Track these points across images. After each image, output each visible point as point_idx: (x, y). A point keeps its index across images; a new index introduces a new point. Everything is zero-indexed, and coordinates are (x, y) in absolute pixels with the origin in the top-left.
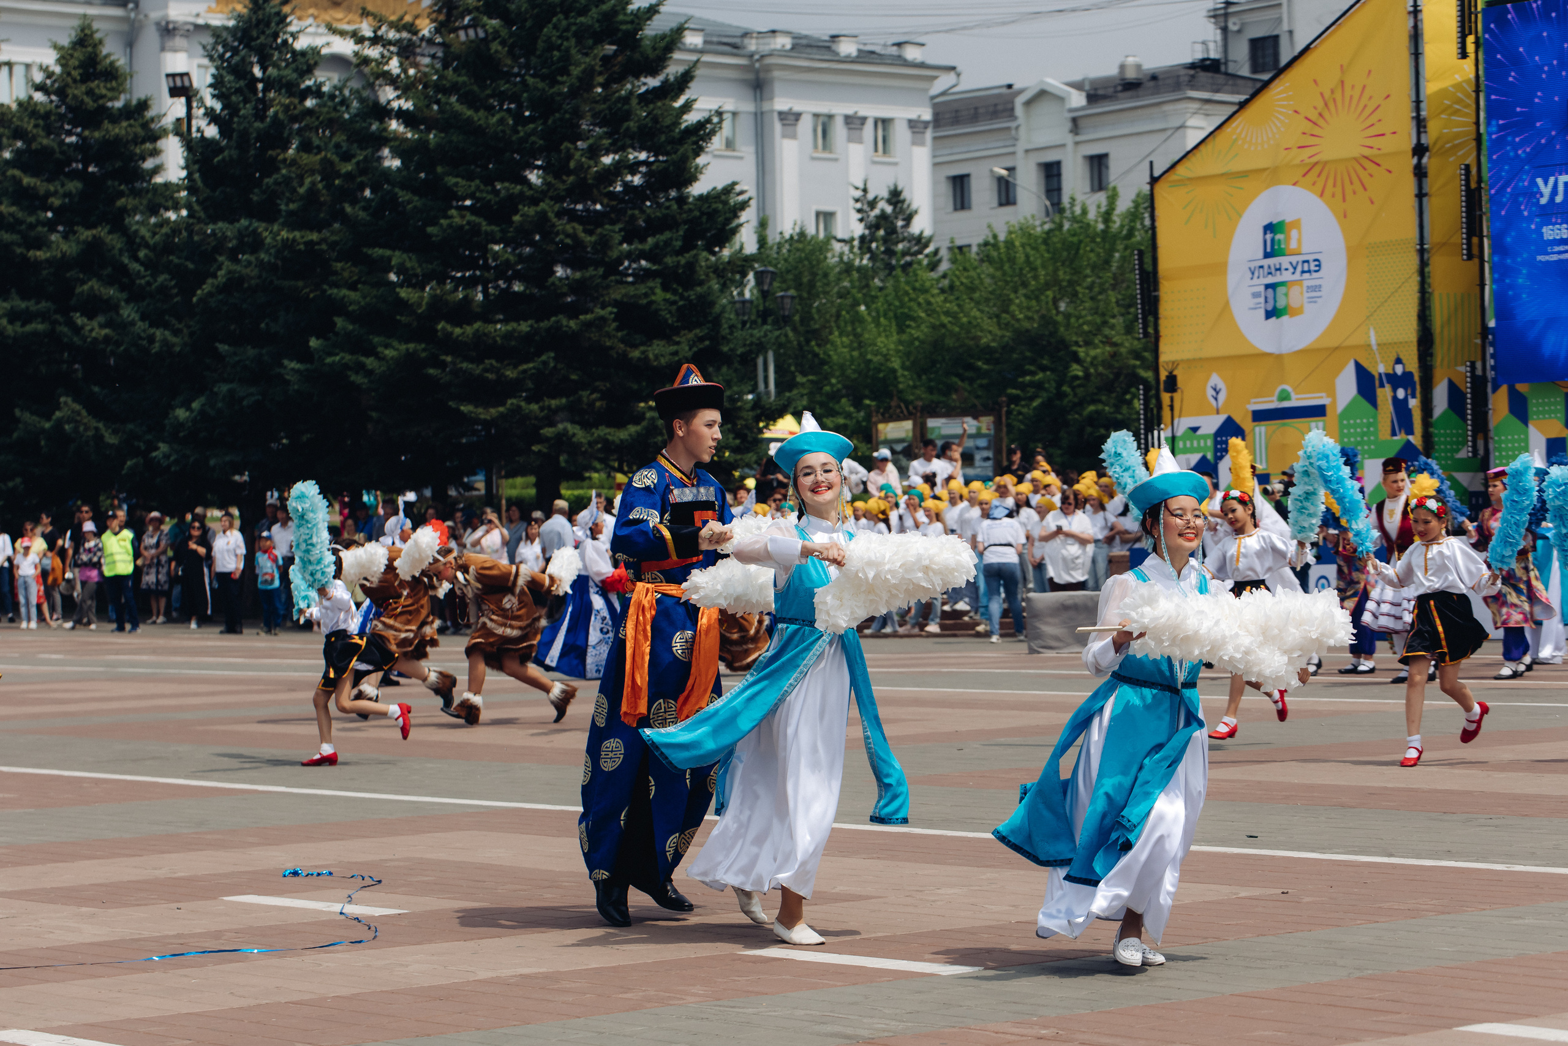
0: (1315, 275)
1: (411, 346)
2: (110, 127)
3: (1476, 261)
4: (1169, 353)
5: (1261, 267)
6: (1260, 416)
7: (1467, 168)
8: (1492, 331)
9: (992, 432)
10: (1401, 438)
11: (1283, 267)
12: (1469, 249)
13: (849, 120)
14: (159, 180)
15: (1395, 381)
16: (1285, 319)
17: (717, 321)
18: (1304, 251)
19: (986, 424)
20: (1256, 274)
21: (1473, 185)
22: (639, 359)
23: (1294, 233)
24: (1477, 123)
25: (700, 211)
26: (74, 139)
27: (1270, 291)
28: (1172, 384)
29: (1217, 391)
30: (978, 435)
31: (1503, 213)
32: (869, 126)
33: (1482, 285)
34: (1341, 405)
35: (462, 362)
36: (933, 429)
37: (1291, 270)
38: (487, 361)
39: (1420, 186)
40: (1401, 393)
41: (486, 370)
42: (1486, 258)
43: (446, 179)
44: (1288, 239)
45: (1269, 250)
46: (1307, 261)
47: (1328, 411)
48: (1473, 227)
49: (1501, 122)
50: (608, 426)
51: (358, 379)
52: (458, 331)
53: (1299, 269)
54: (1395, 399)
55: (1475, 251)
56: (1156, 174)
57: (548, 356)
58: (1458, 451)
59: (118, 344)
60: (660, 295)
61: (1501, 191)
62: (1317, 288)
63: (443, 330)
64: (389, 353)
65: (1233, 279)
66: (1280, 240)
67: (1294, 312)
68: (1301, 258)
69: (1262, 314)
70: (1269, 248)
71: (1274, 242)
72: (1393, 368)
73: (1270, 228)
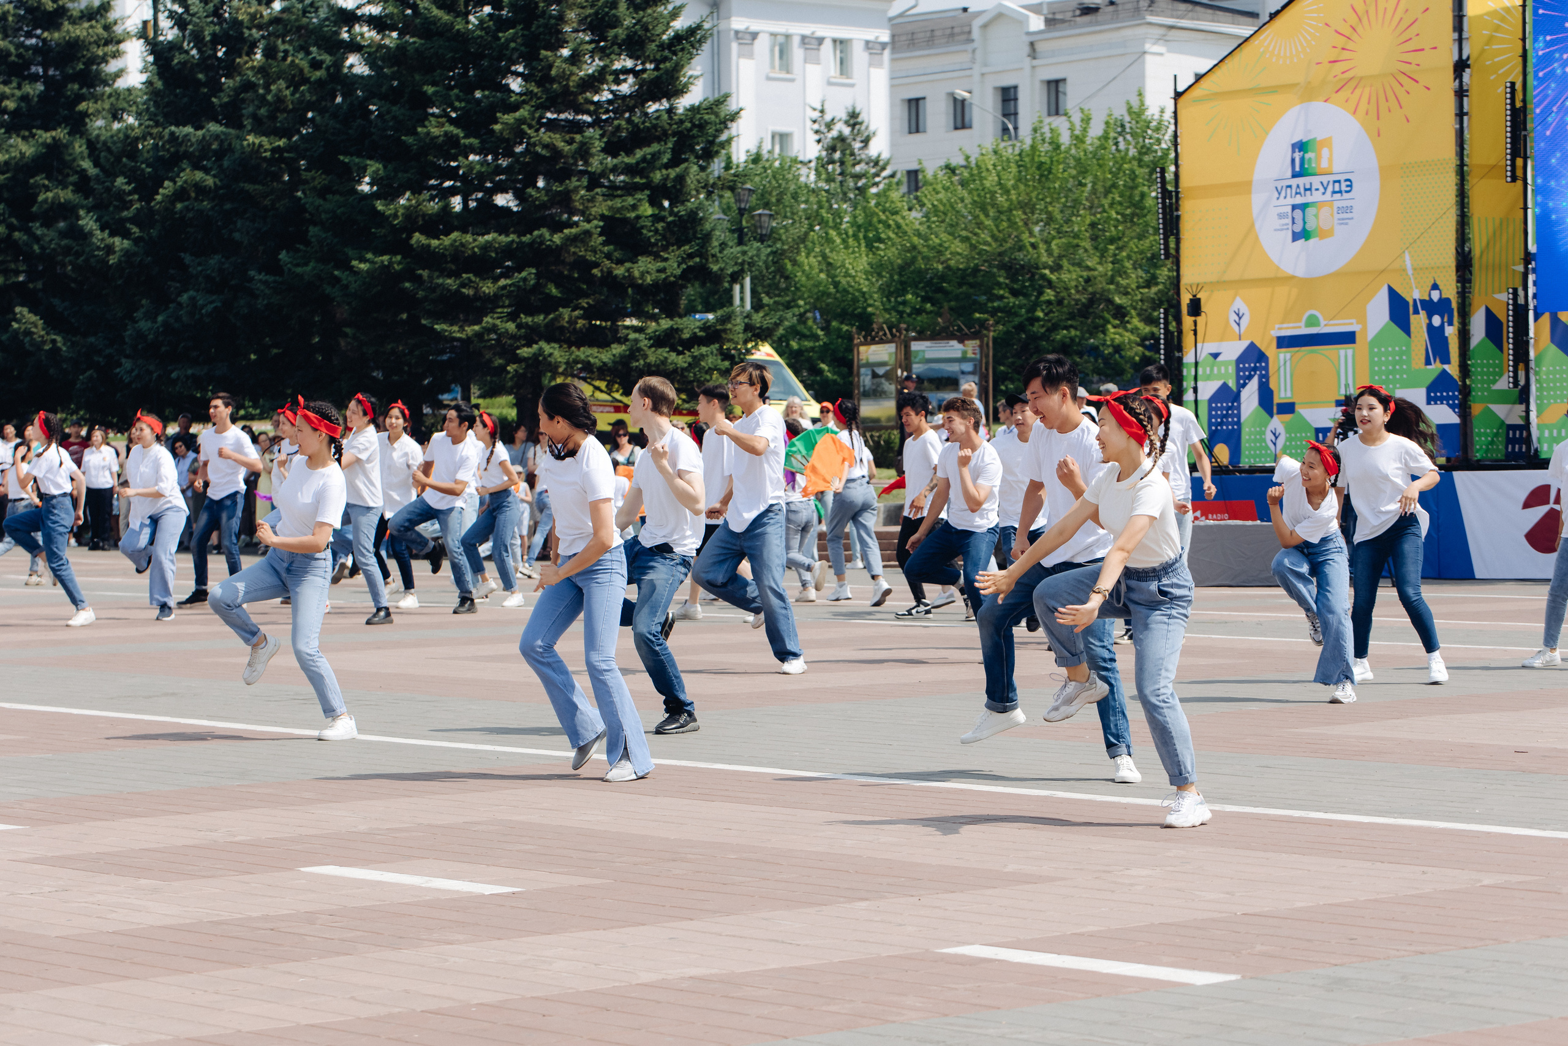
0: (1346, 195)
1: (386, 258)
2: (70, 27)
3: (1519, 183)
4: (1190, 275)
5: (1290, 187)
6: (1285, 342)
7: (1513, 84)
8: (1534, 257)
9: (978, 356)
10: (1436, 367)
11: (1313, 188)
12: (1513, 171)
13: (804, 38)
14: (121, 84)
15: (1430, 307)
17: (707, 237)
18: (1335, 170)
19: (971, 347)
20: (1283, 194)
21: (1518, 104)
22: (624, 277)
23: (1325, 152)
24: (1524, 39)
25: (691, 122)
26: (34, 41)
27: (1298, 213)
28: (1196, 308)
29: (1240, 316)
30: (964, 359)
31: (1548, 133)
32: (828, 46)
33: (1525, 209)
34: (1371, 333)
35: (438, 277)
36: (917, 352)
37: (1322, 190)
38: (464, 275)
39: (1461, 106)
40: (1436, 321)
41: (463, 285)
42: (1529, 181)
43: (425, 88)
44: (1319, 157)
45: (1297, 169)
46: (1339, 182)
47: (1358, 338)
48: (1518, 146)
49: (1548, 38)
50: (591, 345)
51: (332, 293)
52: (435, 243)
53: (1330, 189)
54: (1430, 326)
55: (1519, 173)
56: (1180, 89)
57: (529, 273)
58: (1495, 382)
59: (78, 255)
60: (647, 210)
61: (1547, 111)
62: (1348, 209)
63: (418, 241)
64: (363, 266)
65: (1258, 199)
66: (1310, 159)
67: (1324, 234)
68: (1332, 178)
69: (1289, 236)
70: (1298, 167)
71: (1303, 161)
72: (1429, 294)
73: (1299, 147)
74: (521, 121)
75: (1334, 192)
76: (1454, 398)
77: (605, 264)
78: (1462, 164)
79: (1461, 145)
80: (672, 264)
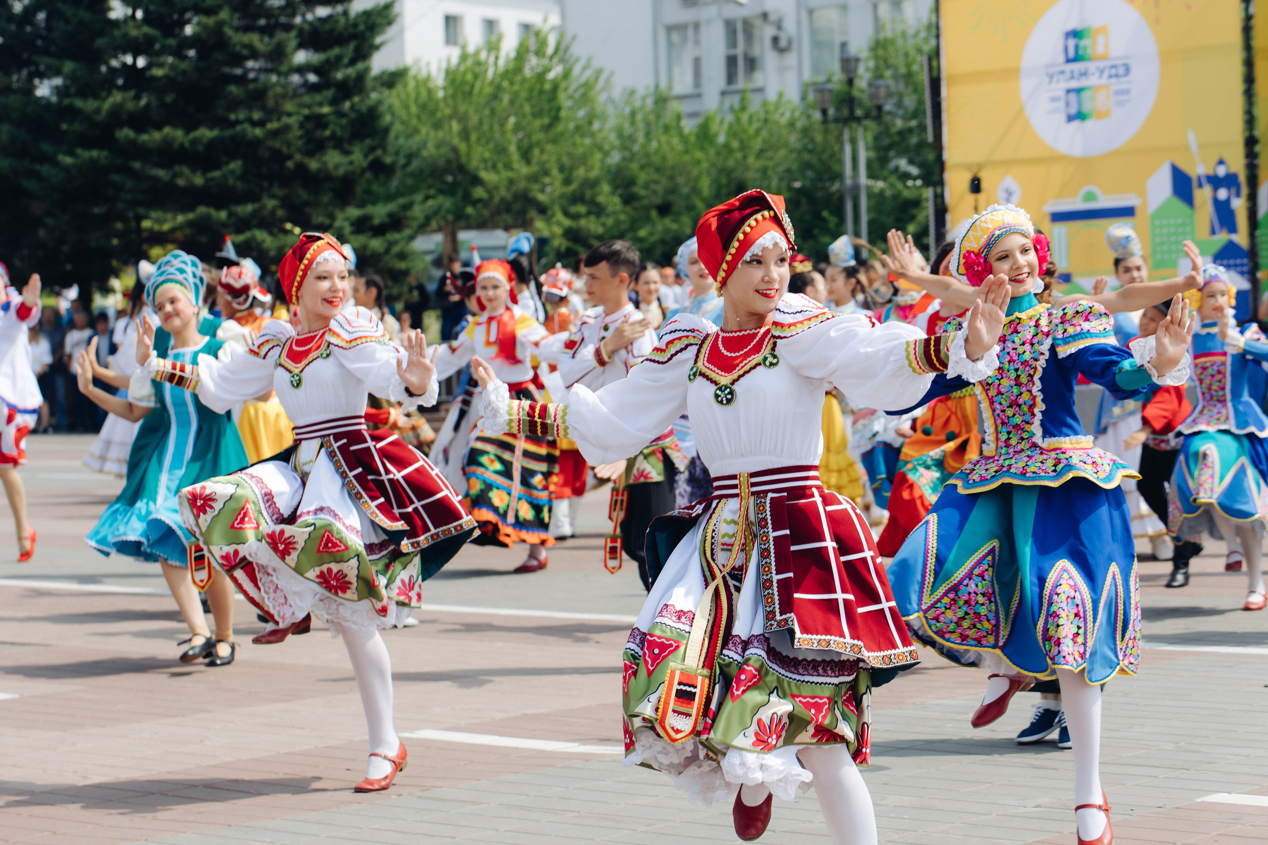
0: (1123, 79)
1: (95, 153)
5: (1063, 72)
10: (1223, 237)
11: (1089, 72)
15: (1215, 182)
16: (1089, 124)
17: (385, 131)
18: (1111, 56)
20: (1055, 79)
23: (1101, 40)
27: (1073, 97)
28: (976, 186)
29: (1009, 193)
34: (1152, 207)
35: (150, 169)
37: (1097, 75)
38: (176, 167)
40: (1222, 194)
41: (175, 176)
44: (1095, 44)
46: (1113, 66)
47: (1138, 212)
51: (30, 184)
52: (144, 137)
57: (235, 166)
62: (1126, 92)
63: (126, 136)
64: (68, 160)
65: (1026, 85)
66: (1085, 48)
67: (1101, 115)
68: (1109, 63)
69: (1062, 117)
70: (1071, 54)
71: (1077, 48)
72: (1215, 170)
73: (1075, 34)
74: (221, 24)
76: (1242, 265)
77: (298, 157)
78: (1248, 47)
79: (1247, 30)
80: (358, 157)
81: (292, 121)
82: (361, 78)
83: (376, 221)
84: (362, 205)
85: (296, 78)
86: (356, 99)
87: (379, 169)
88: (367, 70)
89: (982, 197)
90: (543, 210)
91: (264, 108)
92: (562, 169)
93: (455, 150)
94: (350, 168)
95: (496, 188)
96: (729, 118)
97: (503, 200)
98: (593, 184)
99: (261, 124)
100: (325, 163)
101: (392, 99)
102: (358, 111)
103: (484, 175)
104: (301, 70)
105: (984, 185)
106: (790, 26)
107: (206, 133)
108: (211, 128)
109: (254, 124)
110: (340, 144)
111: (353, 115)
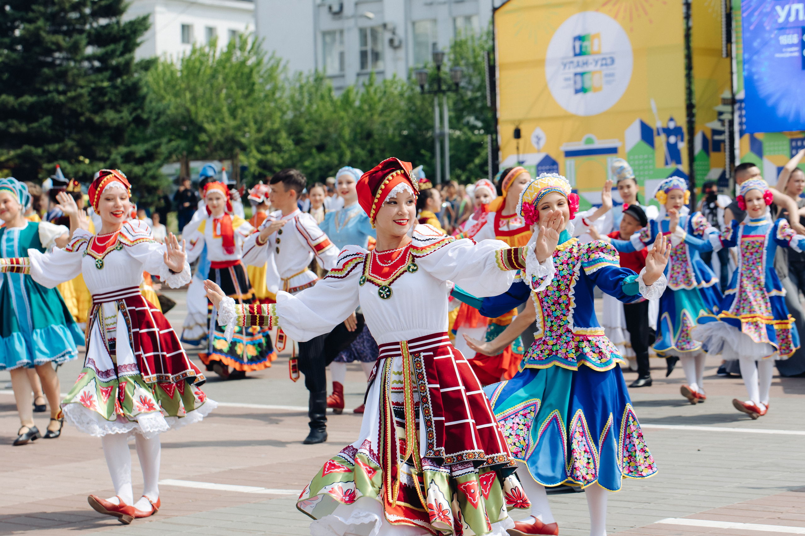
0: (610, 67)
3: (729, 58)
5: (572, 62)
6: (569, 154)
8: (741, 101)
9: (230, 169)
10: (673, 167)
11: (588, 62)
12: (727, 51)
15: (668, 132)
16: (589, 95)
18: (602, 52)
19: (226, 165)
20: (568, 66)
22: (101, 123)
23: (596, 42)
25: (131, 30)
27: (578, 78)
28: (517, 134)
29: (539, 139)
31: (751, 28)
33: (732, 73)
34: (629, 147)
36: (194, 167)
37: (594, 64)
38: (9, 121)
39: (688, 12)
40: (672, 139)
41: (9, 126)
42: (734, 57)
44: (592, 45)
46: (604, 58)
47: (620, 151)
48: (729, 36)
54: (668, 143)
56: (496, 5)
57: (47, 119)
61: (751, 15)
62: (612, 75)
65: (549, 70)
66: (586, 47)
67: (596, 90)
68: (601, 57)
69: (572, 91)
70: (578, 51)
71: (581, 47)
72: (667, 124)
73: (580, 38)
74: (39, 29)
75: (602, 65)
77: (88, 114)
78: (688, 47)
79: (688, 36)
80: (126, 114)
81: (84, 91)
82: (128, 64)
83: (138, 155)
84: (128, 145)
85: (86, 64)
86: (125, 77)
87: (139, 122)
88: (132, 59)
89: (521, 141)
90: (244, 148)
91: (66, 83)
92: (256, 122)
93: (188, 110)
94: (121, 121)
95: (214, 134)
96: (362, 90)
97: (218, 142)
98: (276, 132)
99: (64, 93)
100: (105, 118)
101: (149, 77)
102: (126, 85)
103: (207, 126)
104: (90, 59)
105: (523, 133)
106: (401, 32)
107: (28, 99)
108: (31, 95)
109: (59, 93)
110: (115, 107)
111: (123, 88)
